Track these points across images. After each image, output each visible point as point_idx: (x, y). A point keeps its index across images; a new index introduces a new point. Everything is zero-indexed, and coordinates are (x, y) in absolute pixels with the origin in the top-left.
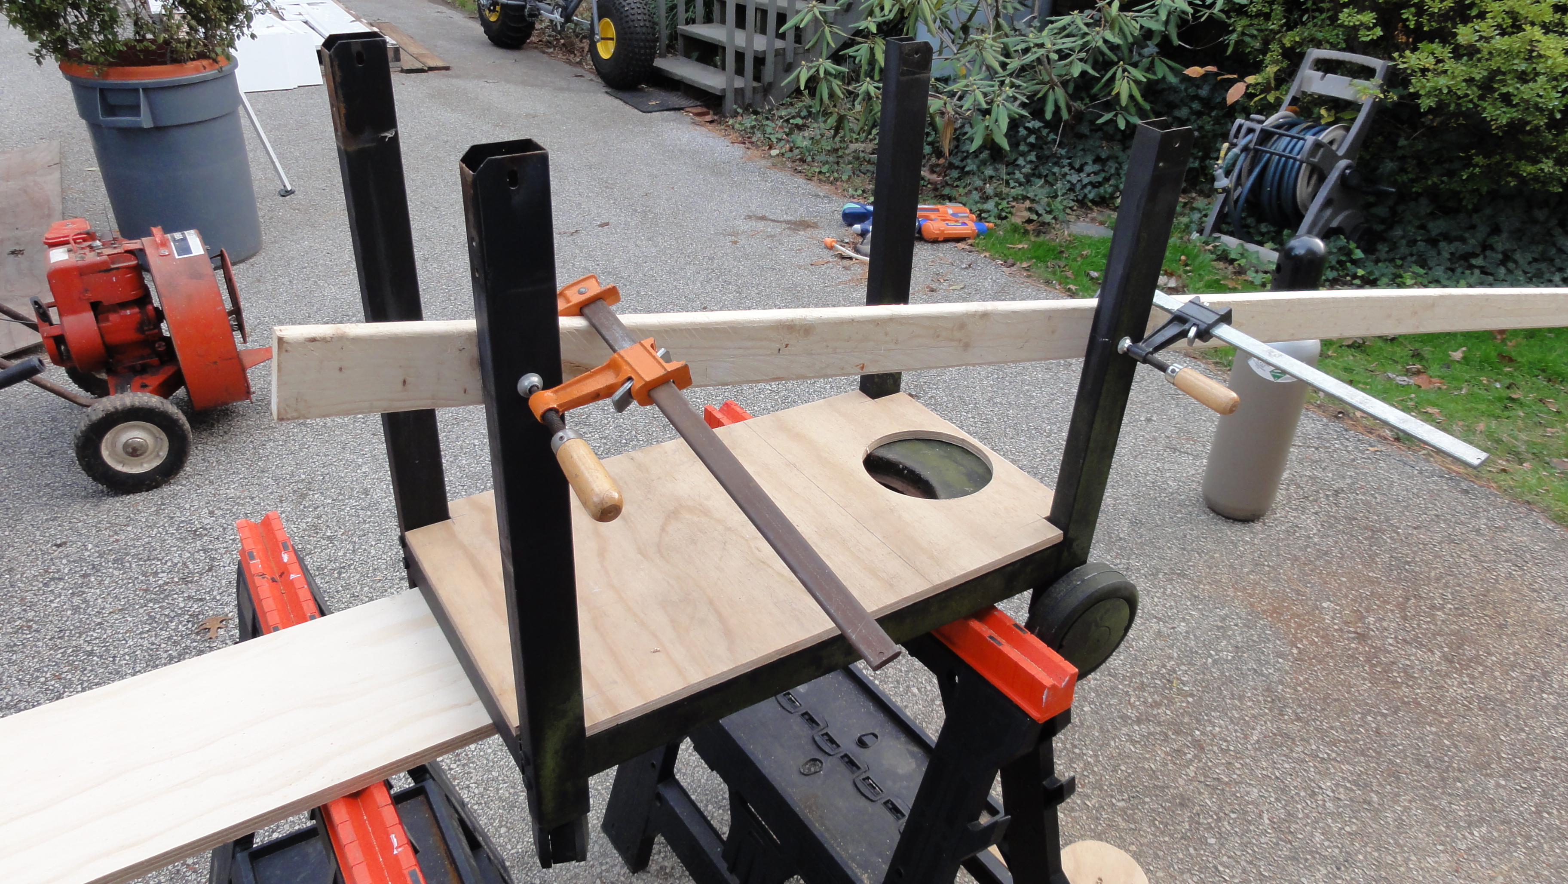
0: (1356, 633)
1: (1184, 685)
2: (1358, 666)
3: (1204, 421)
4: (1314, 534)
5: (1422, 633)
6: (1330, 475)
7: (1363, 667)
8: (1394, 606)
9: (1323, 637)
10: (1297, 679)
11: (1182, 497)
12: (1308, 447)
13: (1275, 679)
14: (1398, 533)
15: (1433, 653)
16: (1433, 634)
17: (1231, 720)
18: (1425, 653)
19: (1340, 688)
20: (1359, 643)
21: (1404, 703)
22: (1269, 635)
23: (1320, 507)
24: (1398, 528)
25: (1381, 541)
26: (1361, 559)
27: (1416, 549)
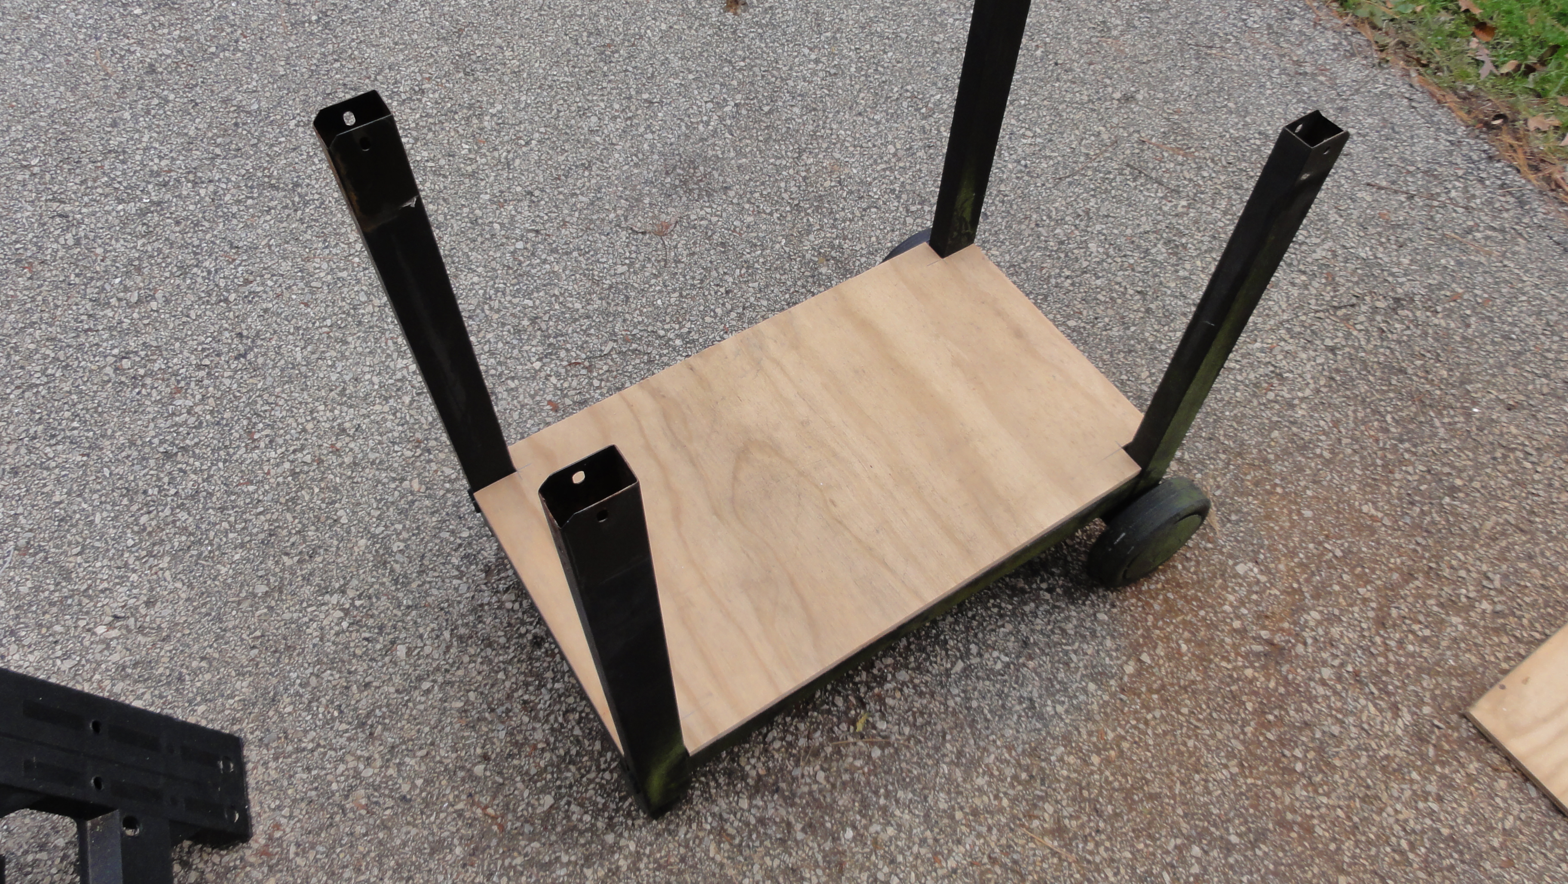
0: (1270, 643)
1: (883, 717)
2: (1233, 722)
3: (1230, 112)
4: (1302, 400)
5: (1398, 663)
6: (1405, 261)
7: (1245, 723)
8: (1378, 590)
9: (1200, 644)
10: (1102, 734)
11: (1099, 282)
12: (1396, 192)
13: (1058, 729)
14: (1469, 415)
15: (1396, 714)
16: (1420, 670)
17: (927, 816)
18: (1381, 711)
19: (1174, 768)
20: (1264, 667)
21: (1283, 824)
22: (1102, 623)
23: (1348, 336)
24: (1475, 403)
25: (1427, 430)
26: (1365, 468)
27: (1484, 459)
